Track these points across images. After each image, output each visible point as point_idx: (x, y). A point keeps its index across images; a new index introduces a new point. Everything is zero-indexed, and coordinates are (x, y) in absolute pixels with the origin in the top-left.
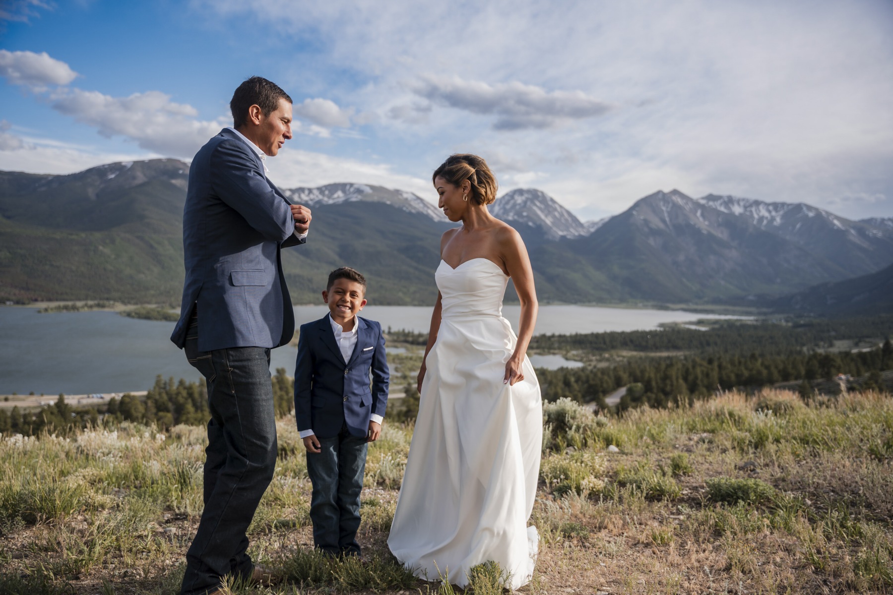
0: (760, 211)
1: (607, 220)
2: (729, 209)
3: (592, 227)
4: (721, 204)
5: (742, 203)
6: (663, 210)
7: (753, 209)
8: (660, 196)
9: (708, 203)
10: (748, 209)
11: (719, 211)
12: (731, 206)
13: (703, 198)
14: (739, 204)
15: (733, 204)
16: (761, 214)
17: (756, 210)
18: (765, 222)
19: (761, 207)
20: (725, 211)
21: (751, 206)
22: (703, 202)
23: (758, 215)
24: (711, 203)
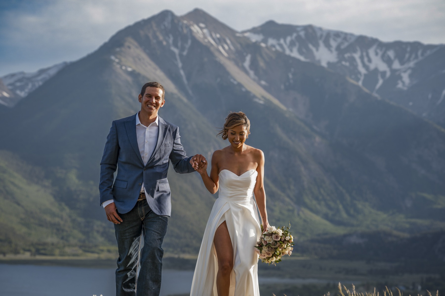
0: (370, 61)
1: (52, 72)
2: (309, 54)
3: (22, 88)
4: (292, 44)
5: (334, 44)
6: (173, 53)
7: (357, 56)
8: (167, 23)
9: (265, 41)
10: (347, 55)
11: (289, 57)
12: (311, 46)
13: (254, 31)
14: (328, 46)
15: (317, 46)
16: (372, 66)
17: (362, 58)
18: (381, 82)
19: (371, 52)
20: (302, 58)
21: (351, 48)
22: (255, 38)
23: (364, 66)
24: (271, 41)
